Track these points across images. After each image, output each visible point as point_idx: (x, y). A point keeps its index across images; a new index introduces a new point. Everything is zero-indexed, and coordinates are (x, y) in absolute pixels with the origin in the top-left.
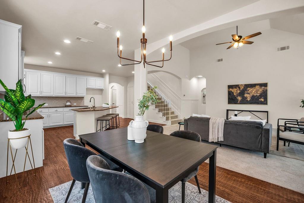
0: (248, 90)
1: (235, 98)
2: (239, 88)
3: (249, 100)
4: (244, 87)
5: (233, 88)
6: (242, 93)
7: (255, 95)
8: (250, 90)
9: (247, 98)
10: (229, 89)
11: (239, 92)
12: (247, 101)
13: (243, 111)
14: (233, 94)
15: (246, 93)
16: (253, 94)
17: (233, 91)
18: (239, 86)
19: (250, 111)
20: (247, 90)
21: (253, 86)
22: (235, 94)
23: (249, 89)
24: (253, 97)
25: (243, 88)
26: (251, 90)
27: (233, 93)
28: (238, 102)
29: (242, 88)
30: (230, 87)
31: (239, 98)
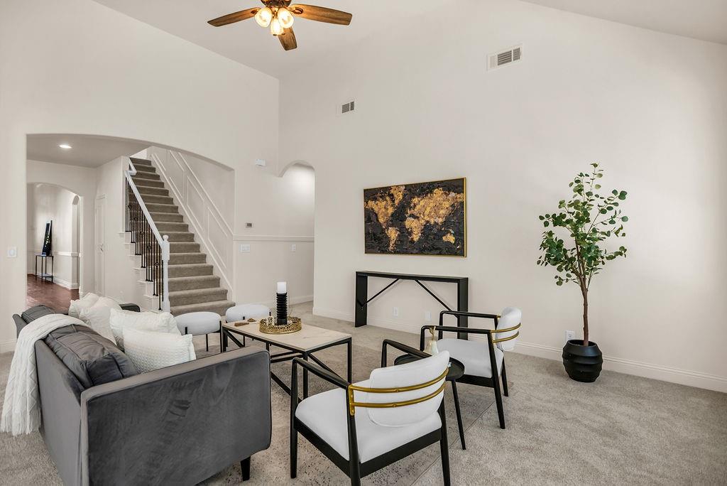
0: (415, 206)
1: (383, 231)
2: (392, 196)
3: (416, 237)
4: (404, 195)
5: (375, 199)
6: (398, 217)
7: (432, 221)
8: (420, 203)
9: (410, 233)
10: (367, 203)
11: (391, 210)
12: (412, 242)
13: (398, 277)
14: (378, 220)
15: (410, 216)
16: (427, 218)
17: (376, 210)
18: (392, 191)
19: (417, 278)
20: (412, 205)
21: (425, 189)
22: (381, 220)
23: (416, 200)
24: (427, 228)
25: (401, 197)
26: (422, 203)
27: (376, 215)
28: (391, 248)
29: (399, 197)
30: (370, 194)
31: (393, 234)
